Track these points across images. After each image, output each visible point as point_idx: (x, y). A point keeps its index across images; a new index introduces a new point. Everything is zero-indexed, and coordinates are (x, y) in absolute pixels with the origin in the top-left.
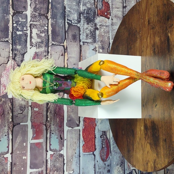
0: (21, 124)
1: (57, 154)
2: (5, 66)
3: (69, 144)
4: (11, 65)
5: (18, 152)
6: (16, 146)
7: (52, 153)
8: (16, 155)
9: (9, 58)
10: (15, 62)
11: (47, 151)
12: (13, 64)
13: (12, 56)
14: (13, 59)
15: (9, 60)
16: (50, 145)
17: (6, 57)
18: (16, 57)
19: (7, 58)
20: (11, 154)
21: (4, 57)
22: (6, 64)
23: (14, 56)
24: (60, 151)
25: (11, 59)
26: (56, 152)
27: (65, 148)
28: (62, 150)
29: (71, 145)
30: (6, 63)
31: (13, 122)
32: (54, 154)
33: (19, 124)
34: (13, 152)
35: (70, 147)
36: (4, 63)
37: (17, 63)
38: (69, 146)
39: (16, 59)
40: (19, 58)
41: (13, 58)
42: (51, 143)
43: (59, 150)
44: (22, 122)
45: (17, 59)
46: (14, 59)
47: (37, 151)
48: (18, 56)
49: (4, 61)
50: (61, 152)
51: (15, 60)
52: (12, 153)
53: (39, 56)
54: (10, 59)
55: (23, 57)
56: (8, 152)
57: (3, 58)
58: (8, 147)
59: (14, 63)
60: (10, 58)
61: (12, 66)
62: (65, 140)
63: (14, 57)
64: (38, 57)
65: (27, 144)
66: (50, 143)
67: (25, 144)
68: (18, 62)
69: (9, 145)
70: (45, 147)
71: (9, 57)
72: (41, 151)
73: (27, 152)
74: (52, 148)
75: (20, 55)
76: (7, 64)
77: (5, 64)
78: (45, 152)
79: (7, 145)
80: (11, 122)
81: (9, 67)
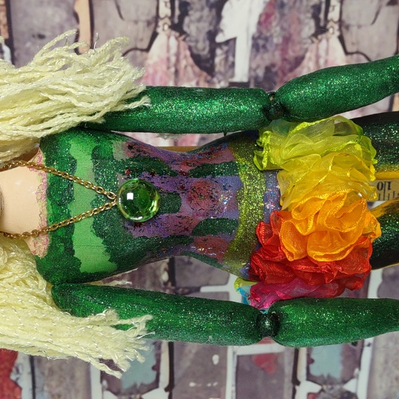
0: (204, 290)
1: (332, 392)
2: (139, 59)
3: (380, 358)
4: (164, 55)
5: (192, 384)
6: (184, 364)
7: (315, 388)
8: (186, 392)
9: (157, 26)
10: (183, 44)
11: (296, 382)
12: (174, 50)
13: (169, 12)
14: (173, 27)
15: (154, 35)
16: (310, 361)
17: (144, 18)
18: (187, 20)
19: (149, 23)
20: (166, 390)
21: (136, 22)
22: (142, 50)
23: (177, 12)
24: (345, 382)
25: (166, 27)
26: (331, 384)
27: (363, 373)
28: (352, 377)
29: (386, 362)
30: (145, 46)
31: (174, 284)
32: (322, 390)
33: (198, 289)
34: (176, 382)
35: (385, 369)
36: (136, 49)
37: (192, 44)
38: (379, 367)
39: (185, 28)
40: (200, 20)
41: (172, 22)
42: (313, 356)
43: (339, 380)
44: (207, 284)
45: (191, 26)
46: (177, 27)
47: (259, 383)
48: (194, 15)
49: (136, 39)
50: (350, 386)
51: (182, 32)
52: (169, 388)
53: (286, 10)
54: (159, 30)
55: (219, 17)
56: (155, 384)
57: (131, 27)
58: (156, 368)
59: (179, 47)
60: (161, 23)
61: (168, 59)
62: (369, 345)
63: (176, 21)
64: (282, 15)
65: (223, 359)
66: (308, 355)
67: (216, 359)
68: (197, 41)
69: (158, 361)
70: (288, 370)
71: (157, 18)
72: (274, 382)
73: (223, 383)
74: (315, 371)
75: (202, 9)
76: (148, 50)
77: (138, 53)
78: (291, 385)
79: (154, 363)
80: (166, 284)
81: (156, 64)
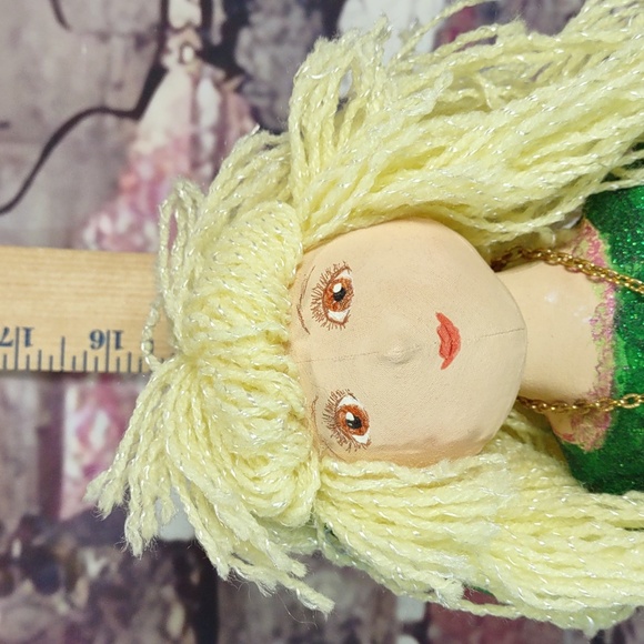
2: (113, 139)
4: (183, 130)
9: (162, 48)
10: (234, 100)
12: (209, 116)
13: (195, 14)
14: (208, 54)
15: (156, 75)
17: (126, 26)
18: (245, 37)
19: (140, 41)
21: (104, 37)
22: (121, 114)
23: (219, 15)
25: (189, 54)
36: (103, 110)
37: (262, 103)
39: (242, 60)
41: (206, 41)
46: (219, 56)
48: (264, 25)
49: (104, 83)
51: (232, 70)
54: (170, 61)
57: (88, 49)
59: (223, 108)
60: (173, 43)
61: (195, 141)
63: (216, 37)
71: (163, 27)
75: (286, 11)
76: (137, 113)
77: (110, 121)
81: (159, 152)
